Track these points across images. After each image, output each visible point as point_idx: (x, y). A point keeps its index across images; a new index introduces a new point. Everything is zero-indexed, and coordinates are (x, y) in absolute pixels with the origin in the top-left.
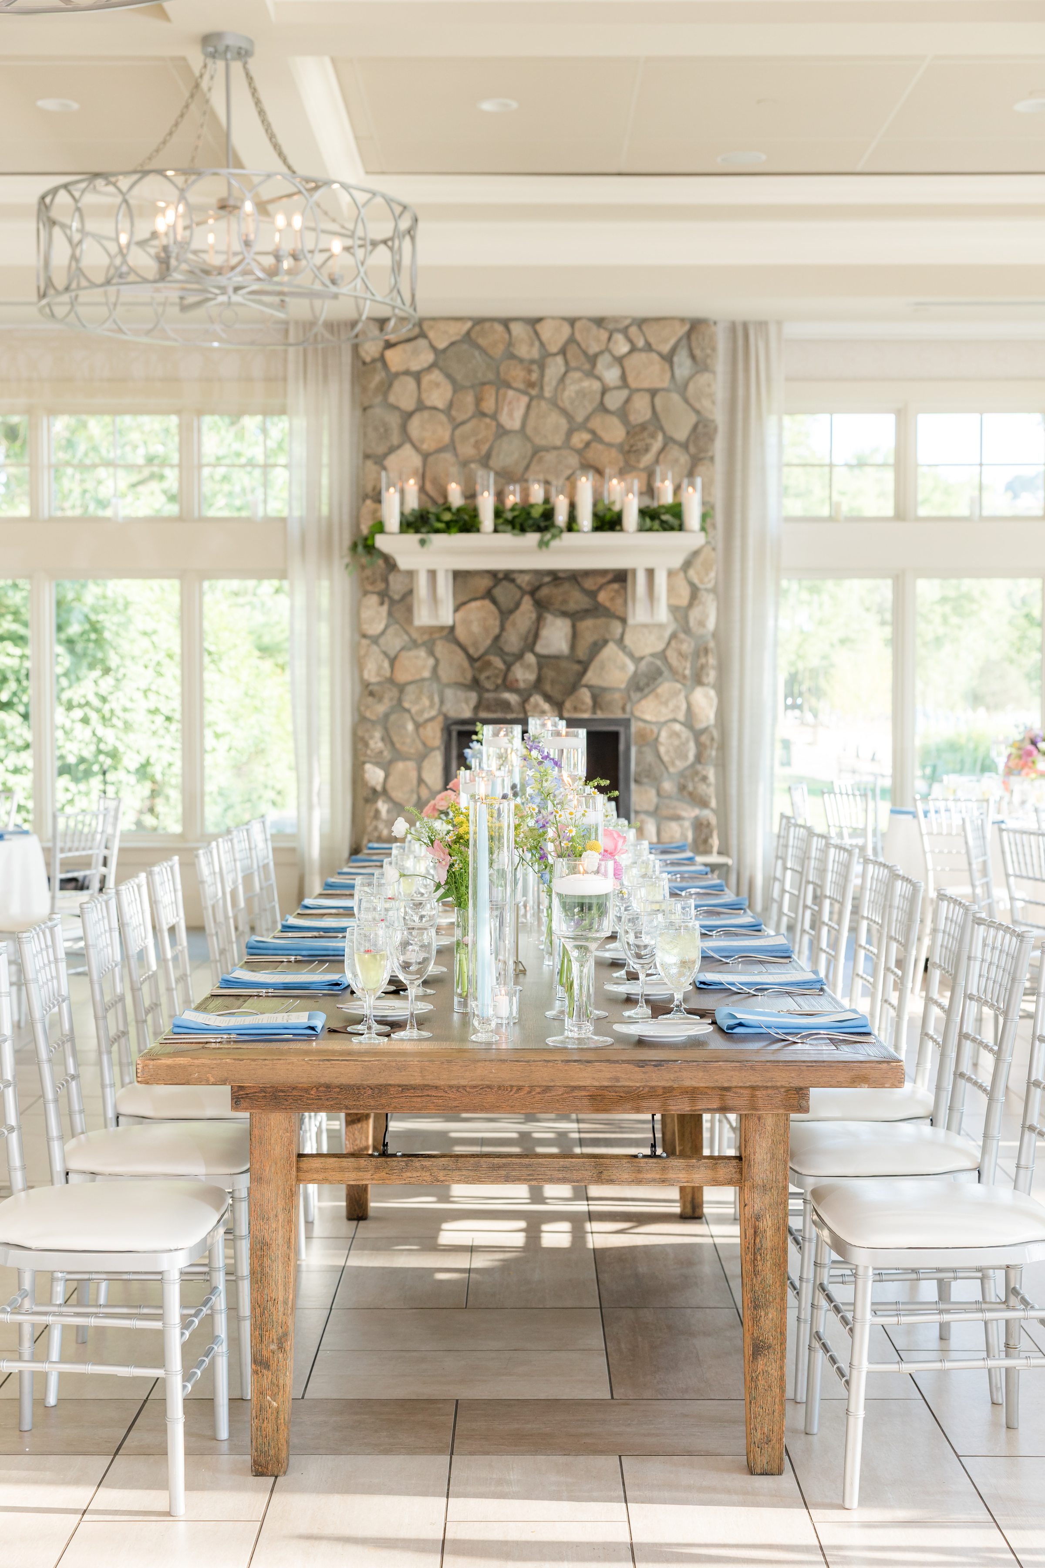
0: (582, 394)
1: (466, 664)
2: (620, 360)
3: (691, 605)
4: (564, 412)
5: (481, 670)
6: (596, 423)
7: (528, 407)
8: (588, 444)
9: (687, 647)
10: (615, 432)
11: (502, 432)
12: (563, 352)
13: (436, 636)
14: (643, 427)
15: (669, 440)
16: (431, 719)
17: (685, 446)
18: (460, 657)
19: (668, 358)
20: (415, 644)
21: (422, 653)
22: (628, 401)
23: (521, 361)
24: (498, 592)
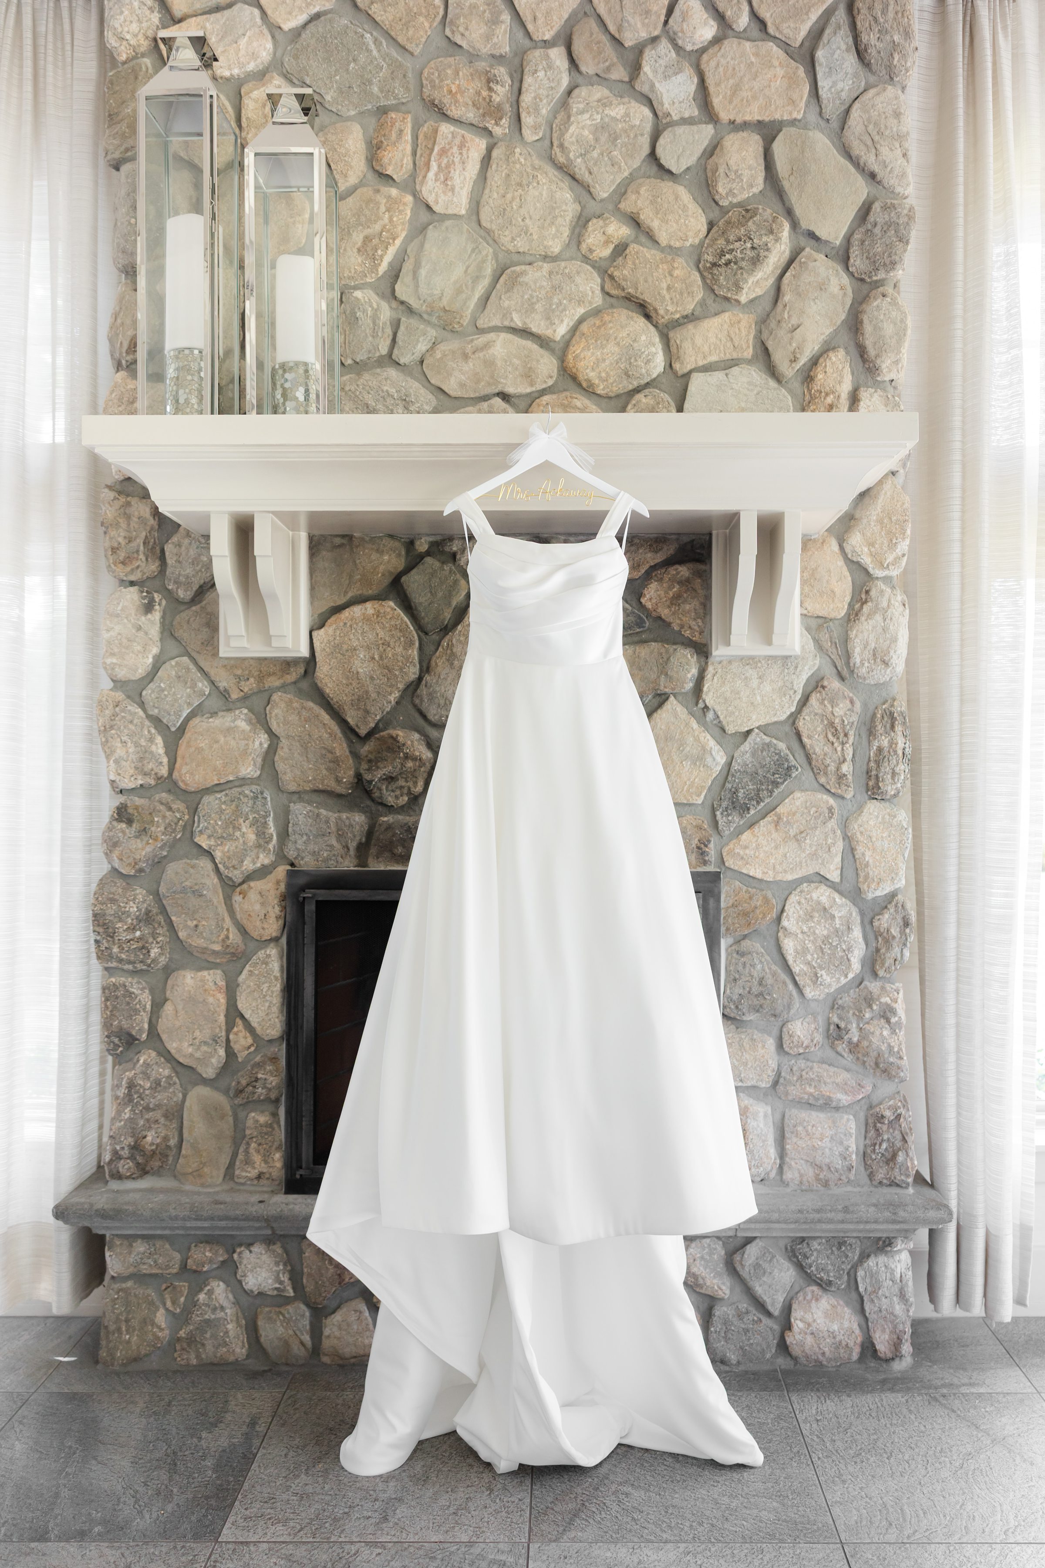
0: (608, 134)
1: (341, 748)
2: (694, 58)
3: (853, 615)
4: (569, 175)
5: (373, 763)
6: (641, 201)
7: (486, 160)
8: (620, 250)
9: (846, 711)
10: (683, 221)
11: (427, 218)
12: (565, 38)
13: (274, 682)
14: (747, 211)
15: (805, 240)
16: (263, 872)
17: (841, 254)
18: (326, 731)
19: (804, 54)
20: (224, 702)
21: (241, 721)
22: (712, 150)
23: (473, 57)
24: (414, 582)
